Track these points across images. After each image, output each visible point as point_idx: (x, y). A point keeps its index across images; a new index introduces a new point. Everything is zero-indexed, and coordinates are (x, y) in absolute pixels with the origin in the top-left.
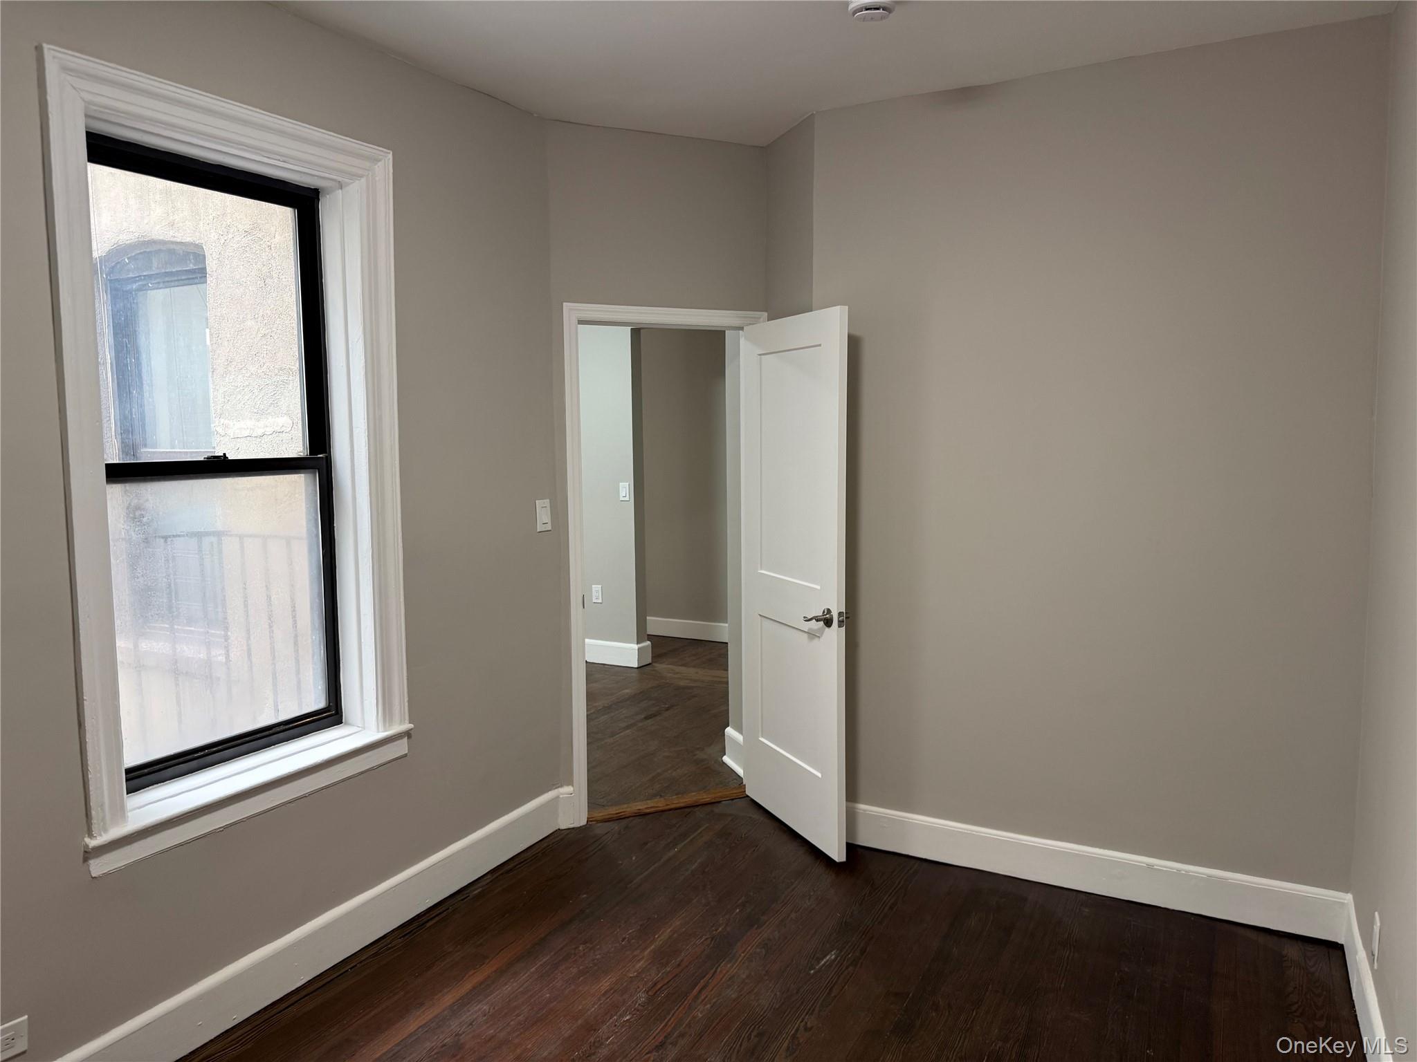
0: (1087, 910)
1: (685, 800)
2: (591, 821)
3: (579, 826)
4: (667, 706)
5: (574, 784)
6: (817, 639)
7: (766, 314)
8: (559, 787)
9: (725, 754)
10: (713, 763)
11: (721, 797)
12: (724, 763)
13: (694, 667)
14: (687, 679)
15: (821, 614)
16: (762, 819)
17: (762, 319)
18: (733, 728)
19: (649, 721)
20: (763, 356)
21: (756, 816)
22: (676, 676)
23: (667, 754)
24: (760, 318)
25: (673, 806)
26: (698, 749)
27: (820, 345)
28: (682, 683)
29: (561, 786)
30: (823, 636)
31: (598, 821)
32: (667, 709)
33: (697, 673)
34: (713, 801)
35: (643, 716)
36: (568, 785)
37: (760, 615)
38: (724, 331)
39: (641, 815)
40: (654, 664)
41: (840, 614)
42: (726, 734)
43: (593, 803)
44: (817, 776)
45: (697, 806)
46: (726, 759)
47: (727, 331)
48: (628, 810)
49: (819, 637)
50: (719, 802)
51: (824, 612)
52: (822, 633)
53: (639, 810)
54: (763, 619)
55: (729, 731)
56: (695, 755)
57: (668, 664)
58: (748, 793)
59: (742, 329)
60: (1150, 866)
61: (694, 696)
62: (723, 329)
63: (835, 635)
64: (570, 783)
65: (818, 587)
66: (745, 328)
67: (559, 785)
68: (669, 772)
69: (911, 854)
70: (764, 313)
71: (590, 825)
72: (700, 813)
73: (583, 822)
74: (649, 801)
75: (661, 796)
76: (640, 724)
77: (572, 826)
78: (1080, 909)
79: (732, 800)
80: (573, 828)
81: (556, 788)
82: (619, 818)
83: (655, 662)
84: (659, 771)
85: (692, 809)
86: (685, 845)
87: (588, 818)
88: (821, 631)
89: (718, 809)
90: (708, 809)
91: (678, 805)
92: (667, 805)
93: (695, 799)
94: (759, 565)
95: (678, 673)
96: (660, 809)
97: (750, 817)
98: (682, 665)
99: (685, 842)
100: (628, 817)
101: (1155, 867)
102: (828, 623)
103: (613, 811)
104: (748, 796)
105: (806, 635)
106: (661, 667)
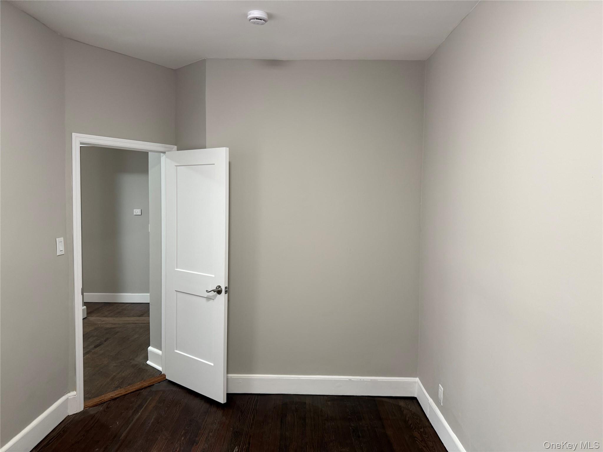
0: (329, 403)
1: (135, 387)
2: (86, 408)
3: (80, 411)
4: (104, 339)
5: (77, 390)
6: (212, 300)
7: (176, 147)
8: (68, 393)
9: (148, 360)
10: (142, 365)
11: (154, 382)
12: (148, 364)
13: (111, 317)
14: (110, 324)
15: (215, 289)
16: (178, 389)
17: (174, 149)
18: (152, 347)
19: (98, 348)
20: (178, 167)
21: (175, 389)
22: (103, 323)
23: (115, 365)
24: (173, 148)
25: (129, 392)
26: (131, 359)
27: (214, 164)
28: (108, 326)
29: (69, 392)
30: (216, 299)
31: (90, 407)
32: (105, 341)
33: (114, 320)
34: (150, 385)
35: (93, 346)
36: (73, 391)
37: (176, 291)
38: (148, 152)
39: (114, 399)
40: (88, 318)
41: (226, 288)
42: (148, 350)
43: (86, 398)
44: (211, 365)
45: (142, 389)
46: (148, 362)
47: (149, 152)
48: (106, 398)
49: (213, 299)
50: (153, 385)
51: (216, 288)
52: (215, 298)
53: (112, 397)
54: (177, 292)
55: (150, 348)
56: (131, 363)
57: (95, 317)
58: (167, 378)
59: (164, 153)
60: (350, 380)
61: (118, 332)
62: (147, 151)
63: (223, 298)
64: (74, 389)
65: (213, 276)
66: (166, 152)
67: (68, 392)
68: (120, 373)
69: (252, 393)
70: (174, 146)
71: (86, 410)
72: (145, 393)
73: (82, 409)
74: (115, 391)
75: (120, 387)
76: (93, 351)
77: (76, 412)
78: (327, 403)
79: (159, 383)
80: (77, 413)
81: (66, 394)
82: (101, 404)
83: (89, 316)
84: (114, 374)
85: (140, 391)
86: (142, 411)
87: (84, 406)
88: (215, 296)
89: (154, 389)
90: (148, 389)
91: (132, 391)
92: (127, 391)
93: (140, 386)
94: (176, 266)
95: (103, 321)
96: (123, 394)
97: (172, 390)
98: (104, 317)
99: (143, 408)
100: (107, 402)
101: (352, 380)
102: (219, 292)
103: (97, 400)
104: (167, 379)
105: (205, 299)
106: (92, 319)
